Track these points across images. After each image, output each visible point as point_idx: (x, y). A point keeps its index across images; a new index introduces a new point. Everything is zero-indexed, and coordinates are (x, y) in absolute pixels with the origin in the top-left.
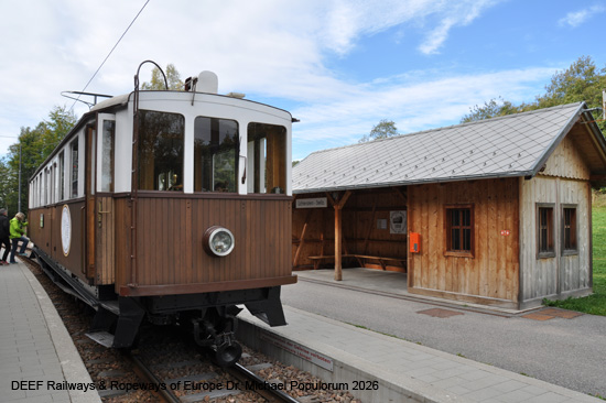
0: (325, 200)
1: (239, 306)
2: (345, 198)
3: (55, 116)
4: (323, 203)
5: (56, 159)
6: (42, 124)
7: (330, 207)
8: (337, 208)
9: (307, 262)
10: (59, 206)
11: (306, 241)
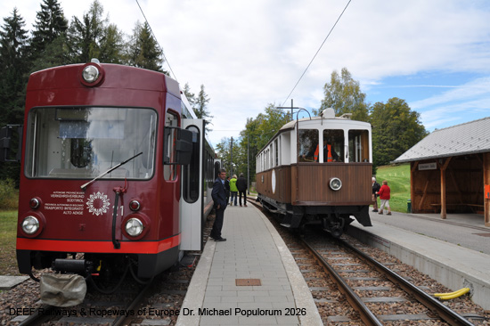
0: (435, 164)
1: (351, 217)
2: (447, 163)
3: (268, 110)
4: (433, 166)
5: (269, 147)
6: (260, 115)
7: (438, 169)
8: (442, 170)
9: (430, 207)
10: (271, 170)
11: (428, 193)
